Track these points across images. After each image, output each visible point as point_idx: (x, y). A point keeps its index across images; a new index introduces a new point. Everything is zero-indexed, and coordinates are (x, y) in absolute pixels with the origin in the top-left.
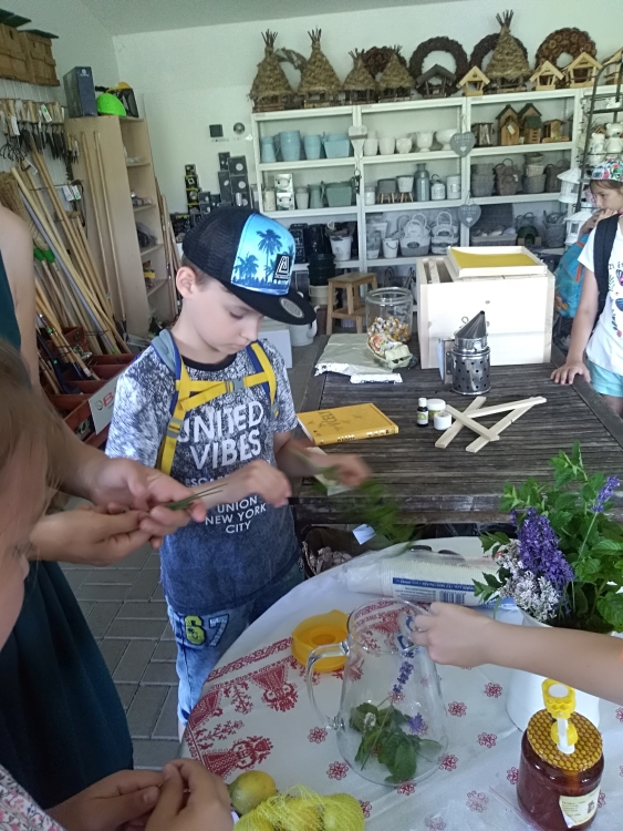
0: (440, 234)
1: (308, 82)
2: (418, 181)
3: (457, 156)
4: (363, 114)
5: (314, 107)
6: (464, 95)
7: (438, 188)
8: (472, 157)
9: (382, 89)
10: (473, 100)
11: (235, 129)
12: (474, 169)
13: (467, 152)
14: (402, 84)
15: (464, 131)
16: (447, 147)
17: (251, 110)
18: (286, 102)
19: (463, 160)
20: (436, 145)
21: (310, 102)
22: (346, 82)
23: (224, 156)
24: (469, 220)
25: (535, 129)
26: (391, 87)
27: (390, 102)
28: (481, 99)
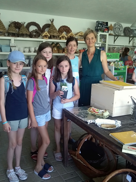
4: (14, 40)
9: (20, 34)
10: (46, 40)
14: (27, 33)
25: (61, 50)
26: (23, 33)
27: (23, 37)
28: (48, 40)
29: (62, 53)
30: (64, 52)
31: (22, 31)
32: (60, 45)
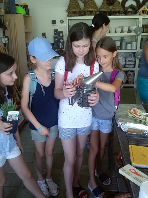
0: (129, 61)
1: (88, 7)
2: (122, 43)
3: (136, 35)
5: (89, 16)
6: (140, 15)
7: (129, 45)
8: (141, 36)
9: (113, 11)
10: (143, 17)
11: (60, 22)
12: (142, 40)
13: (140, 34)
14: (120, 10)
15: (139, 27)
16: (133, 32)
17: (67, 16)
18: (79, 14)
19: (138, 37)
20: (129, 31)
21: (87, 14)
22: (100, 8)
23: (56, 31)
24: (139, 57)
26: (116, 11)
27: (115, 16)
28: (146, 17)
31: (115, 8)
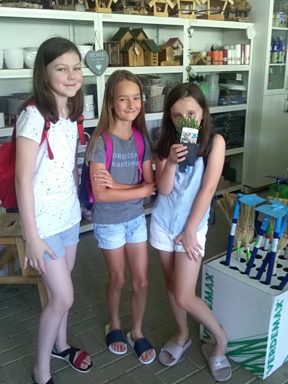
10: (103, 17)
15: (97, 49)
25: (155, 53)
28: (111, 17)
29: (159, 65)
30: (165, 60)
32: (147, 37)
